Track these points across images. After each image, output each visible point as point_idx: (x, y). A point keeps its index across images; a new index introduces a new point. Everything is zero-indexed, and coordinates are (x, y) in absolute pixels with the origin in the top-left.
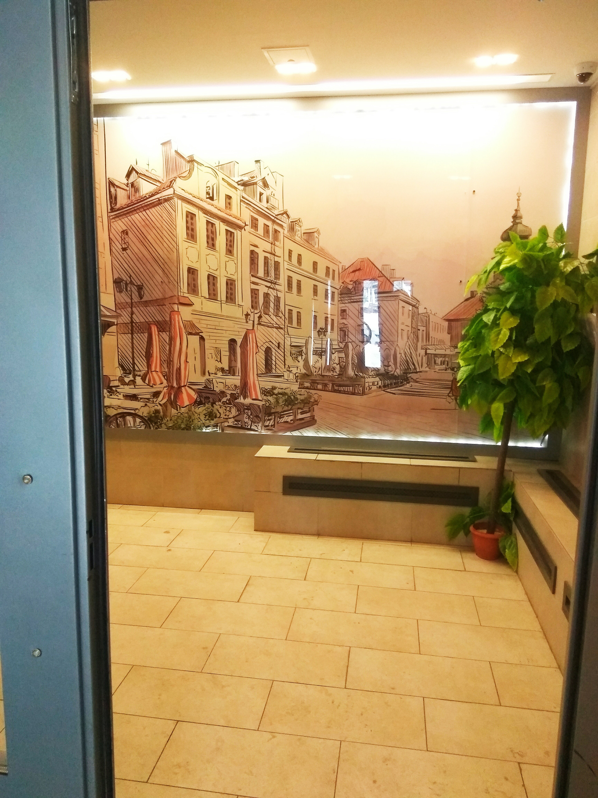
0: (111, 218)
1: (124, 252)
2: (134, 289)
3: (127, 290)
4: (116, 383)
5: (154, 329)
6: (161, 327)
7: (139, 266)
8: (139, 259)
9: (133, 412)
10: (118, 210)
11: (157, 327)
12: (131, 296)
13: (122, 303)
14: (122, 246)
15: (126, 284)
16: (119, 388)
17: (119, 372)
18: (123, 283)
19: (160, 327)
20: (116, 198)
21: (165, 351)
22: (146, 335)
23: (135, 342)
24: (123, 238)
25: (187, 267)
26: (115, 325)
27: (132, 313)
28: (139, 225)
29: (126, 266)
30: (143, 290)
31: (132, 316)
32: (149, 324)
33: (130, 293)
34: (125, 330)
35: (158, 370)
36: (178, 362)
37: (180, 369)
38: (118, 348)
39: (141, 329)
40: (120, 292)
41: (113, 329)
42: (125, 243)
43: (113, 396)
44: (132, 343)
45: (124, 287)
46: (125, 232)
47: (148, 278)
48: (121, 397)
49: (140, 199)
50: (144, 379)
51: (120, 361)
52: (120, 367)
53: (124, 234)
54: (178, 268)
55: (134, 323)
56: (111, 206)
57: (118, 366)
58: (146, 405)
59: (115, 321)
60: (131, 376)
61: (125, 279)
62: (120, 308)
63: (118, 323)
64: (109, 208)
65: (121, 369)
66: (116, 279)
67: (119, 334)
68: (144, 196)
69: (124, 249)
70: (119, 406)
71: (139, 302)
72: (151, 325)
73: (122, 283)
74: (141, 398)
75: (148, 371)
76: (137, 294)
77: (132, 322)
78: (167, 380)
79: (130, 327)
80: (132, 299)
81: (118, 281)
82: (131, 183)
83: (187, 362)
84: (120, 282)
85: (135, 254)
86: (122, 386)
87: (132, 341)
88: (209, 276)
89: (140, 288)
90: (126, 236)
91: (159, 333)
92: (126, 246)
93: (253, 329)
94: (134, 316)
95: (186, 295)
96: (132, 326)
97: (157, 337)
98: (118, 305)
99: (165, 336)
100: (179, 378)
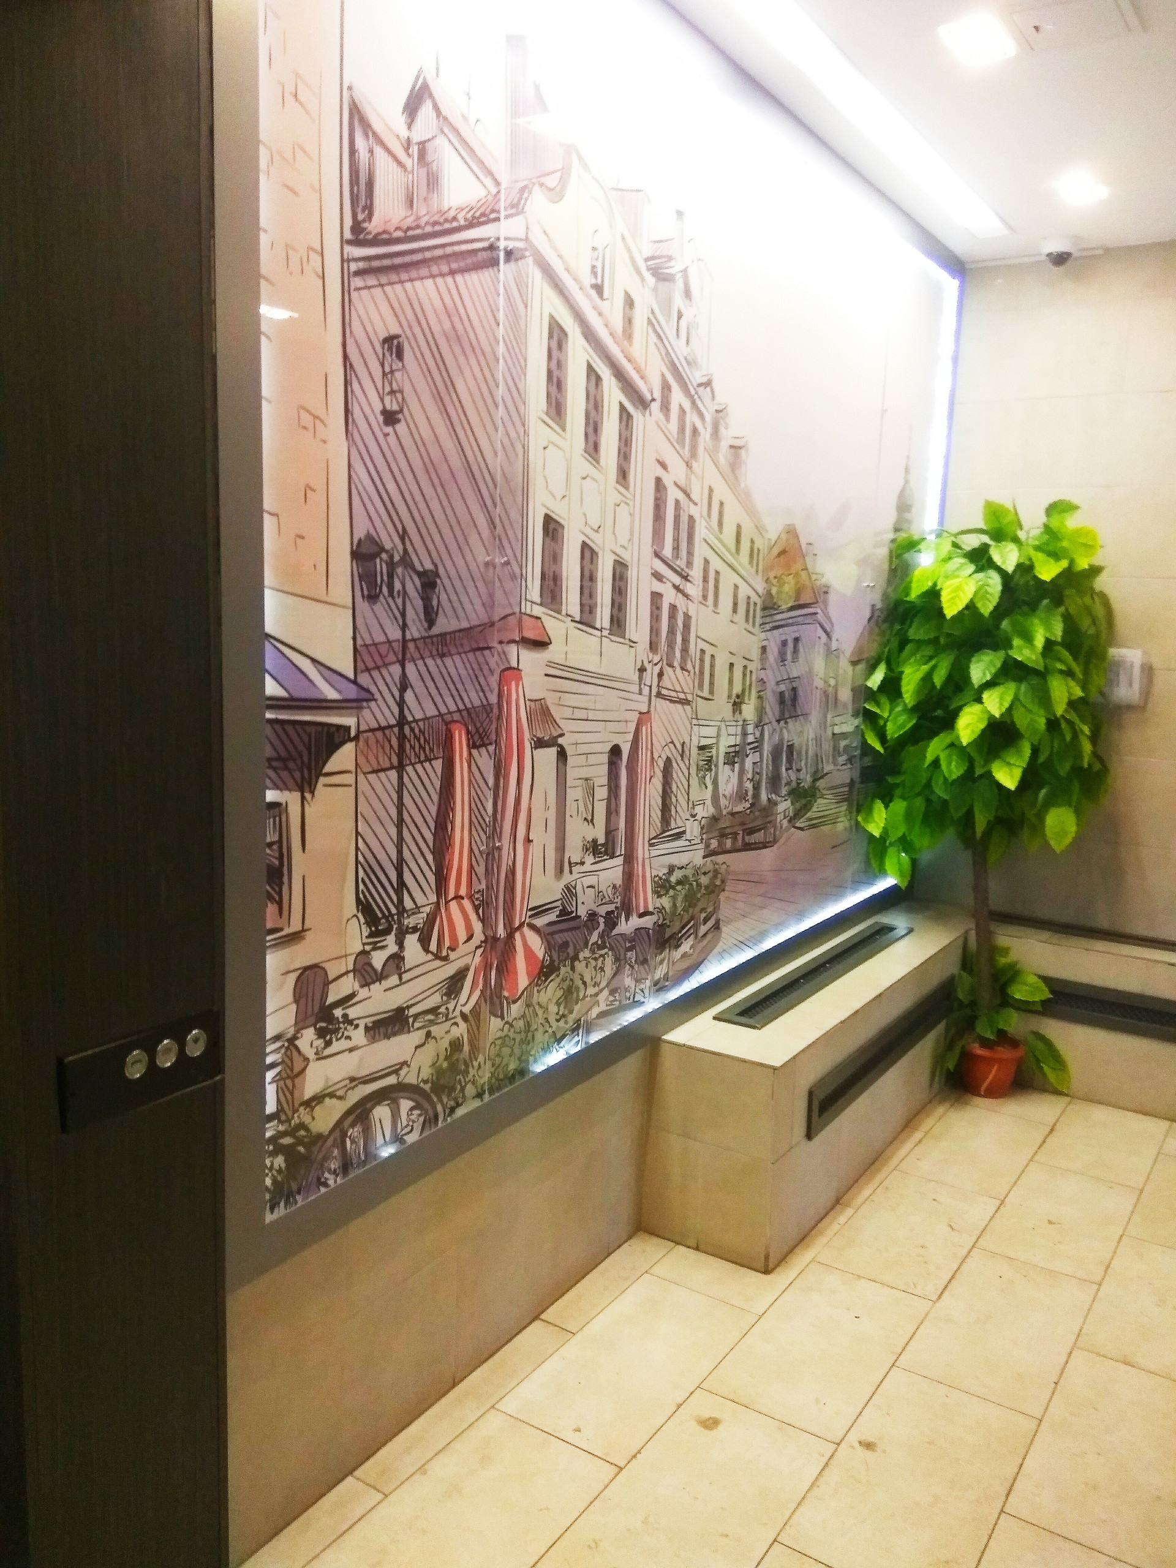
0: (354, 267)
1: (389, 430)
2: (413, 586)
3: (391, 594)
4: (347, 985)
5: (460, 740)
6: (477, 730)
7: (429, 492)
8: (430, 467)
9: (392, 1080)
10: (375, 242)
11: (468, 732)
12: (403, 615)
13: (375, 645)
14: (382, 400)
15: (391, 565)
16: (354, 1001)
17: (355, 937)
18: (381, 560)
19: (474, 732)
20: (370, 184)
21: (483, 813)
22: (438, 764)
23: (407, 800)
24: (387, 369)
25: (543, 511)
26: (350, 740)
27: (404, 686)
28: (436, 329)
29: (391, 487)
30: (437, 590)
31: (402, 697)
32: (447, 724)
33: (399, 601)
34: (381, 759)
35: (463, 892)
36: (511, 850)
37: (512, 871)
38: (357, 833)
39: (427, 747)
40: (372, 598)
41: (344, 757)
42: (392, 392)
43: (336, 1046)
44: (400, 806)
45: (385, 578)
46: (393, 345)
47: (453, 546)
48: (358, 1036)
49: (442, 220)
50: (424, 942)
51: (361, 886)
52: (360, 915)
53: (390, 349)
54: (524, 513)
55: (409, 723)
56: (354, 215)
57: (355, 912)
58: (428, 1035)
59: (348, 721)
60: (391, 939)
61: (388, 545)
62: (371, 665)
63: (362, 728)
64: (348, 222)
65: (362, 920)
66: (360, 541)
67: (361, 777)
68: (452, 214)
69: (390, 418)
70: (352, 1079)
71: (424, 638)
72: (453, 726)
73: (378, 561)
74: (416, 1016)
75: (438, 903)
76: (419, 604)
77: (402, 722)
78: (483, 921)
79: (395, 742)
80: (404, 627)
81: (365, 549)
82: (419, 144)
83: (528, 841)
84: (372, 557)
85: (420, 445)
86: (363, 993)
87: (400, 797)
88: (584, 545)
89: (429, 582)
90: (397, 365)
91: (470, 754)
92: (395, 407)
93: (648, 712)
94: (409, 696)
95: (538, 611)
96: (402, 737)
97: (465, 765)
98: (363, 651)
99: (485, 761)
100: (510, 904)
